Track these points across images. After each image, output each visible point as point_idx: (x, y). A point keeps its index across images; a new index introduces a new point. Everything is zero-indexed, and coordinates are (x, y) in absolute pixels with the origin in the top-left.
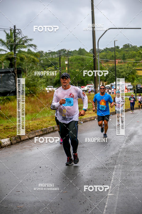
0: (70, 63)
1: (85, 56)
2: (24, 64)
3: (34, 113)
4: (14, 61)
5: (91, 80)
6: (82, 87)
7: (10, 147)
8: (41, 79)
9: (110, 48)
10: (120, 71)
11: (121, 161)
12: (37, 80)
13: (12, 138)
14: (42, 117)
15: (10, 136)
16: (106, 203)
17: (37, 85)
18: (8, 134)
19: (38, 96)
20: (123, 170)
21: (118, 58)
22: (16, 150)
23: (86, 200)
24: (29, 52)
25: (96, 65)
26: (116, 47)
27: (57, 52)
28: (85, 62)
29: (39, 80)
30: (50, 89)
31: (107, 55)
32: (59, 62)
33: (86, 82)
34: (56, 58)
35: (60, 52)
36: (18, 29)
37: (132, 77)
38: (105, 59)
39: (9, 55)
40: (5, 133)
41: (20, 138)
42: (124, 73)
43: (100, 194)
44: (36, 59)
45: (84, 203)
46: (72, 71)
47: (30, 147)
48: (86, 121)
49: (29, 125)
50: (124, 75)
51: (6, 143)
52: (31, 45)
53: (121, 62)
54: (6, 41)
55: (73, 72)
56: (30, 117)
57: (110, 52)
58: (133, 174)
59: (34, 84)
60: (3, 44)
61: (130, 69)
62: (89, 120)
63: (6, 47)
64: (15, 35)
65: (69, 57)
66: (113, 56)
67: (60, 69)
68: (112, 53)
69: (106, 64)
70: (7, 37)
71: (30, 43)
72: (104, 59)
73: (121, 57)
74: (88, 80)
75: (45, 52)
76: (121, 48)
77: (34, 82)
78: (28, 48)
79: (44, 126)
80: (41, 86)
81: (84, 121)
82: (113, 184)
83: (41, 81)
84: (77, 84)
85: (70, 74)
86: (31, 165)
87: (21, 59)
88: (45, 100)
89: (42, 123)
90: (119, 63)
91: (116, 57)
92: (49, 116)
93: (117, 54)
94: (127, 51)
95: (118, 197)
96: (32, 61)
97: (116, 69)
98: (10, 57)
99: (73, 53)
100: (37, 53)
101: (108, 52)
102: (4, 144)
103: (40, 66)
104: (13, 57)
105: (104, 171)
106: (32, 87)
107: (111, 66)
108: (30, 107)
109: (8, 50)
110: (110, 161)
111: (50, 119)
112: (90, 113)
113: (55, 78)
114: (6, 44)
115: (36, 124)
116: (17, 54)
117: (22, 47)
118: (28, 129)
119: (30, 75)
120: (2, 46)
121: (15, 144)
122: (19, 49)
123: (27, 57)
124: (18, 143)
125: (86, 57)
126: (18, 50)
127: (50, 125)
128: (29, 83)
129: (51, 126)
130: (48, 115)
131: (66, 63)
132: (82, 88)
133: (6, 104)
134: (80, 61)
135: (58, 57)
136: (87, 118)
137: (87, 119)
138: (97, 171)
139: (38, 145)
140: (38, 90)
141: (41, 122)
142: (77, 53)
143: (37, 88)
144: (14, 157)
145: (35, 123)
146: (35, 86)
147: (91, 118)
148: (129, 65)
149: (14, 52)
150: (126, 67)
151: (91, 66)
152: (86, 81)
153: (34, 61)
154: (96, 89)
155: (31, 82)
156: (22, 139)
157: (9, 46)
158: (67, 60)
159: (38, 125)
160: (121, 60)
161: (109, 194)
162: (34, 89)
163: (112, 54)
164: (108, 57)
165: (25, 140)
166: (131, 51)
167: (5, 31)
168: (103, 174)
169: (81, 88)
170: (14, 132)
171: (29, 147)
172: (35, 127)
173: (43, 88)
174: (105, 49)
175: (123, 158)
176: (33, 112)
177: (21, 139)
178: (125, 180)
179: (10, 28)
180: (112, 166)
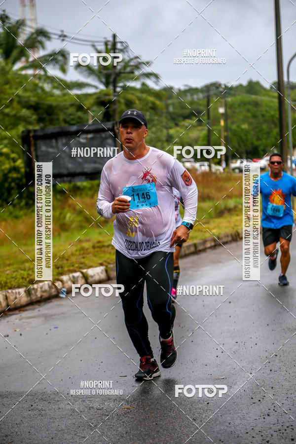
0: (229, 111)
1: (261, 97)
4: (113, 107)
5: (273, 146)
6: (255, 160)
8: (169, 145)
12: (161, 147)
13: (109, 266)
15: (105, 261)
18: (101, 257)
23: (265, 395)
24: (145, 90)
25: (283, 115)
27: (202, 88)
28: (260, 109)
30: (189, 165)
32: (206, 109)
33: (263, 150)
34: (199, 99)
35: (209, 88)
36: (121, 42)
39: (102, 96)
40: (95, 256)
44: (158, 102)
45: (260, 401)
46: (234, 127)
51: (97, 278)
52: (148, 75)
54: (96, 68)
55: (235, 131)
60: (91, 72)
63: (96, 79)
65: (227, 99)
71: (146, 69)
74: (267, 147)
75: (176, 89)
78: (142, 81)
84: (245, 154)
85: (230, 135)
87: (127, 103)
96: (151, 108)
98: (106, 99)
99: (235, 91)
100: (160, 91)
102: (93, 278)
103: (166, 117)
104: (111, 99)
109: (102, 84)
114: (97, 73)
116: (118, 92)
117: (128, 79)
120: (88, 76)
122: (122, 82)
123: (139, 100)
125: (263, 98)
126: (121, 84)
131: (222, 110)
134: (249, 107)
135: (204, 98)
142: (244, 91)
144: (115, 305)
149: (113, 88)
151: (273, 116)
152: (262, 148)
153: (154, 108)
157: (104, 78)
158: (223, 104)
167: (93, 46)
169: (252, 161)
179: (104, 40)
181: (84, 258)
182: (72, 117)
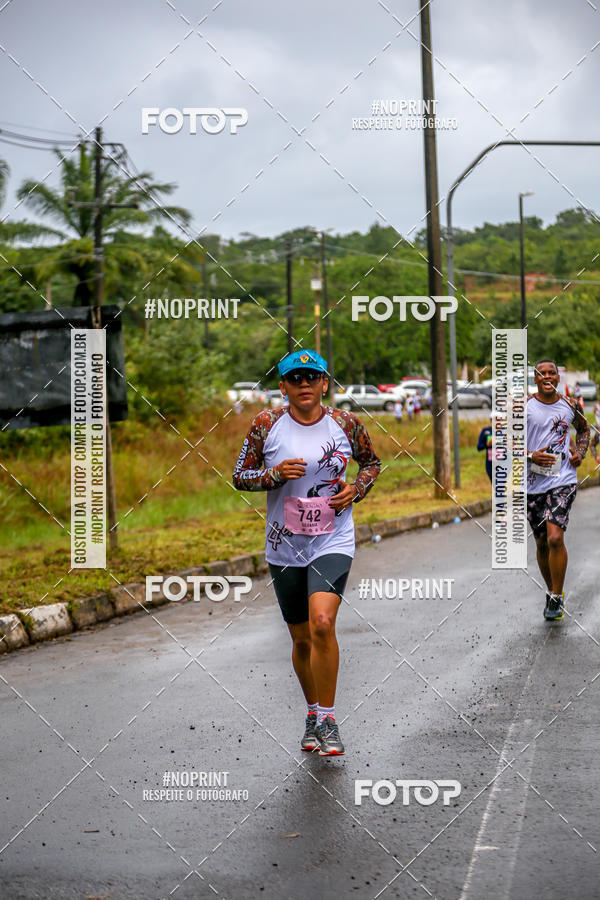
0: (330, 286)
1: (396, 258)
2: (136, 289)
3: (175, 495)
4: (94, 275)
5: (421, 359)
6: (383, 387)
7: (69, 640)
8: (208, 354)
9: (500, 225)
10: (542, 322)
11: (536, 706)
12: (192, 359)
13: (76, 601)
14: (208, 512)
15: (68, 592)
16: (463, 884)
17: (189, 380)
19: (195, 423)
20: (542, 744)
21: (537, 265)
22: (93, 652)
23: (380, 872)
24: (161, 241)
26: (525, 222)
27: (278, 238)
28: (394, 284)
29: (201, 357)
30: (247, 395)
31: (488, 254)
32: (285, 282)
33: (400, 367)
35: (292, 240)
36: (112, 145)
37: (595, 350)
38: (483, 271)
39: (73, 253)
40: (47, 580)
41: (113, 604)
42: (562, 331)
43: (441, 847)
44: (186, 267)
45: (368, 883)
46: (341, 320)
47: (154, 643)
48: (393, 531)
49: (151, 547)
50: (561, 341)
51: (50, 625)
52: (168, 212)
53: (548, 286)
54: (61, 194)
55: (343, 326)
56: (161, 511)
57: (501, 240)
58: (586, 763)
59: (181, 374)
60: (51, 204)
61: (584, 314)
62: (408, 530)
63: (62, 220)
64: (98, 167)
65: (326, 263)
66: (513, 259)
67: (289, 310)
68: (510, 247)
69: (485, 292)
70: (65, 174)
71: (164, 200)
72: (478, 273)
73: (547, 265)
74: (408, 360)
75: (226, 241)
76: (550, 228)
77: (177, 364)
78: (156, 223)
79: (214, 552)
80: (209, 382)
81: (385, 531)
82: (498, 803)
83: (210, 361)
84: (363, 375)
85: (332, 333)
86: (154, 718)
87: (124, 267)
88: (222, 443)
89: (207, 541)
90: (538, 287)
91: (528, 263)
92: (237, 510)
93: (531, 250)
94: (573, 237)
95: (518, 858)
96: (173, 279)
97: (528, 315)
98: (80, 260)
99: (344, 246)
100: (192, 243)
101: (495, 242)
102: (43, 627)
104: (91, 261)
105: (464, 748)
106: (168, 388)
107: (503, 303)
108: (161, 470)
109: (72, 228)
110: (489, 705)
111: (244, 523)
112: (414, 500)
113: (270, 350)
114: (63, 206)
115: (181, 543)
116: (106, 246)
117: (128, 220)
118: (147, 563)
119: (163, 338)
120: (45, 213)
121: (91, 626)
122: (114, 226)
123: (149, 262)
124: (103, 621)
125: (400, 261)
126: (113, 230)
127: (240, 546)
128: (155, 369)
129: (243, 551)
130: (234, 506)
131: (316, 285)
132: (384, 391)
133: (60, 458)
134: (372, 279)
135: (280, 259)
136: (399, 518)
137: (398, 525)
138: (431, 748)
139: (188, 634)
140: (194, 401)
141: (205, 537)
142: (363, 246)
143: (190, 390)
144: (84, 682)
145: (176, 539)
146: (181, 381)
147: (417, 519)
148: (580, 297)
149: (94, 238)
150: (571, 306)
152: (398, 363)
153: (178, 278)
154: (441, 398)
155: (166, 368)
156: (120, 606)
157: (76, 216)
158: (320, 274)
159: (189, 546)
160: (550, 275)
161: (477, 848)
162: (179, 394)
163: (510, 251)
164: (492, 264)
165: (134, 612)
166: (591, 238)
167: (57, 151)
168: (459, 761)
169: (378, 391)
170: (86, 577)
171: (148, 639)
172: (174, 557)
173: (218, 392)
174: (483, 230)
175: (547, 692)
176: (174, 491)
177: (114, 607)
178: (549, 788)
179: (78, 139)
180: (497, 727)
181: (24, 584)
182: (10, 295)
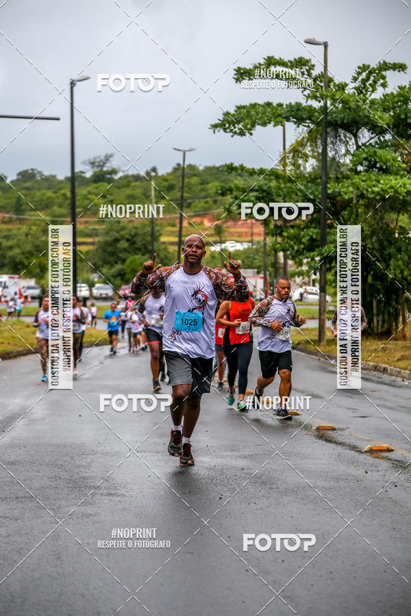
10: (3, 245)
21: (3, 207)
37: (39, 264)
42: (17, 251)
50: (16, 258)
61: (32, 239)
73: (9, 207)
76: (12, 182)
94: (27, 189)
148: (31, 229)
150: (24, 234)
160: (11, 213)
166: (40, 189)
